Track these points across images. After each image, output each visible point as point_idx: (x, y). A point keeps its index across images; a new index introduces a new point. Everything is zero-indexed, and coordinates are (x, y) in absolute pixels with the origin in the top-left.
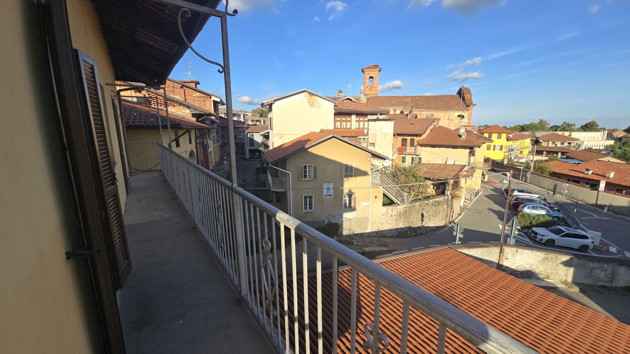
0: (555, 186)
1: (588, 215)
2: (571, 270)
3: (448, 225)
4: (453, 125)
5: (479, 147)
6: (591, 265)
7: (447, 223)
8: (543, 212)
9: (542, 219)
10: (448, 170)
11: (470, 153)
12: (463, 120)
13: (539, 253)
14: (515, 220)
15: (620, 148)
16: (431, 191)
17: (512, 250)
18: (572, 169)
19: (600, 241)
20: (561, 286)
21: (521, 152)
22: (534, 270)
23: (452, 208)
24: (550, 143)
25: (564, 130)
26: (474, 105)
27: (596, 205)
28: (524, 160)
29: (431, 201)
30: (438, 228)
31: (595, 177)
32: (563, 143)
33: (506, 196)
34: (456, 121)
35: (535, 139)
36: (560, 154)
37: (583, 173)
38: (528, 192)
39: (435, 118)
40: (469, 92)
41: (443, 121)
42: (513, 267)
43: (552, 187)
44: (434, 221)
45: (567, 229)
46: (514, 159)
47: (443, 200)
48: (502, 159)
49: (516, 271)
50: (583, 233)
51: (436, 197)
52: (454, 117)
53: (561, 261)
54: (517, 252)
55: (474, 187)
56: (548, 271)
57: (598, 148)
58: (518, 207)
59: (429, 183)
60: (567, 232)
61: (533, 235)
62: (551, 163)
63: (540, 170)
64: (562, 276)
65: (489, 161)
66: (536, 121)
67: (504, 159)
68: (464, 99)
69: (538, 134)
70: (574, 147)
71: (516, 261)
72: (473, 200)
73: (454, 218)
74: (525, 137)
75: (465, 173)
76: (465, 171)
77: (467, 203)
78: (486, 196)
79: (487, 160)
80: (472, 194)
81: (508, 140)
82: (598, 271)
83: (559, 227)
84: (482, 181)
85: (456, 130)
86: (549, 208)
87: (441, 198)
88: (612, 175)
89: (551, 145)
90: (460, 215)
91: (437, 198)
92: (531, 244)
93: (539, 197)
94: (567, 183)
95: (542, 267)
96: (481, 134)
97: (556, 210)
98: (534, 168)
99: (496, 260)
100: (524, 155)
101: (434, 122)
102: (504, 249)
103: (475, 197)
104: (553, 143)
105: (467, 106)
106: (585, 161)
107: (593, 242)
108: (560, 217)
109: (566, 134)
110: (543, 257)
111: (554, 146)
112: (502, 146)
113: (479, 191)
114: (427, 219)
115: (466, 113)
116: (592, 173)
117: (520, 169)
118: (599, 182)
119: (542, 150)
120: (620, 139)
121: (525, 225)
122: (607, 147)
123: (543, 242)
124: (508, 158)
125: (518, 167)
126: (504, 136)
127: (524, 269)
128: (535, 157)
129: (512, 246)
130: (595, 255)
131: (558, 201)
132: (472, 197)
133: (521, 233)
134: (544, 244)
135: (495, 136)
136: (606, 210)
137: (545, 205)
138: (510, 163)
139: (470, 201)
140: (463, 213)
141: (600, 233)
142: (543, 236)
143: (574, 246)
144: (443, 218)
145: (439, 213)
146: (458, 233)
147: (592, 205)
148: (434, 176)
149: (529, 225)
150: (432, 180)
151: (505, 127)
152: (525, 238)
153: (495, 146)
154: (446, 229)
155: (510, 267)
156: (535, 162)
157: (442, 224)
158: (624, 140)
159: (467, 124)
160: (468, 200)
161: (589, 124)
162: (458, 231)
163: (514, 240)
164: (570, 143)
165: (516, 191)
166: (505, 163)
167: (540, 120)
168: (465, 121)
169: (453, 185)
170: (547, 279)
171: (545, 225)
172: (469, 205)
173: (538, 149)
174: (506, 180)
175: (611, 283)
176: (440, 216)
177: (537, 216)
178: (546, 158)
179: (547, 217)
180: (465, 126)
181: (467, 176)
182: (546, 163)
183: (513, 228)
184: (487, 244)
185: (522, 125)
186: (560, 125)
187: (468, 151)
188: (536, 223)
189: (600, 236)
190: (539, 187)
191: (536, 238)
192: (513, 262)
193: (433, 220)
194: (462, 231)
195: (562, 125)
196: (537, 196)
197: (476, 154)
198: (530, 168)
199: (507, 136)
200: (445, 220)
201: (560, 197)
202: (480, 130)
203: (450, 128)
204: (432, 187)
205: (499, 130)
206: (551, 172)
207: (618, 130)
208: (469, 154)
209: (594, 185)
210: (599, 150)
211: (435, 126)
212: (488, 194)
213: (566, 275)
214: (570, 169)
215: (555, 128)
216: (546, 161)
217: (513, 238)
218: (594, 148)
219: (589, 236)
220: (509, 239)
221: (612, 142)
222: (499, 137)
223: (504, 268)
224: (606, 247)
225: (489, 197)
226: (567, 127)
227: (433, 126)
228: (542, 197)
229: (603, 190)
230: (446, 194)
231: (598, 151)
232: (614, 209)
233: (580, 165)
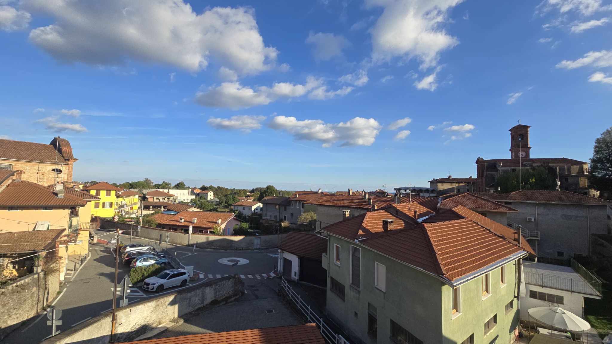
0: (161, 236)
1: (185, 254)
2: (177, 306)
3: (41, 314)
4: (45, 180)
5: (83, 206)
6: (189, 295)
7: (39, 311)
8: (153, 262)
9: (152, 269)
10: (37, 238)
11: (71, 213)
12: (60, 175)
13: (151, 303)
14: (126, 279)
15: (199, 201)
16: (10, 271)
17: (125, 312)
18: (172, 219)
19: (194, 273)
20: (170, 325)
21: (132, 208)
22: (148, 323)
23: (46, 288)
24: (155, 198)
25: (164, 188)
26: (75, 159)
27: (189, 245)
28: (134, 216)
29: (10, 287)
30: (24, 324)
31: (186, 224)
32: (164, 199)
33: (115, 256)
34: (50, 176)
35: (142, 195)
36: (162, 207)
37: (179, 221)
38: (139, 246)
39: (14, 170)
40: (67, 144)
41: (29, 174)
42: (128, 331)
43: (158, 237)
44: (18, 316)
45: (172, 271)
46: (125, 215)
47: (30, 281)
48: (113, 216)
49: (132, 332)
50: (182, 270)
51: (19, 279)
52: (47, 171)
53: (168, 303)
54: (131, 311)
55: (79, 253)
56: (160, 317)
57: (186, 201)
58: (130, 264)
59: (7, 261)
60: (171, 273)
61: (145, 286)
62: (156, 216)
63: (148, 223)
64: (170, 316)
65: (97, 221)
66: (143, 180)
67: (115, 216)
68: (60, 151)
69: (145, 191)
70: (172, 201)
71: (130, 322)
72: (78, 269)
73: (50, 300)
74: (134, 194)
75: (66, 238)
76: (65, 236)
77: (70, 274)
78: (95, 260)
79: (94, 219)
80: (77, 261)
81: (118, 196)
82: (194, 298)
83: (166, 271)
84: (90, 243)
85: (49, 186)
86: (157, 257)
87: (27, 280)
88: (195, 221)
89: (155, 200)
90: (59, 293)
91: (21, 280)
92: (145, 296)
93: (148, 248)
94: (169, 231)
95: (155, 315)
96: (87, 191)
97: (163, 257)
98: (143, 222)
99: (109, 332)
100: (134, 211)
101: (14, 175)
102: (117, 315)
103: (81, 265)
104: (157, 199)
105: (66, 160)
106: (180, 212)
107: (189, 276)
108: (166, 262)
109: (166, 191)
110: (154, 306)
111: (158, 201)
112: (112, 203)
113: (86, 257)
114: (4, 316)
115: (64, 168)
116: (184, 221)
117: (130, 225)
118: (188, 227)
119: (150, 205)
120: (198, 195)
121: (138, 279)
122: (192, 200)
123: (155, 290)
124: (118, 215)
125: (129, 223)
126: (113, 193)
127: (139, 326)
128: (143, 211)
129: (126, 307)
130: (191, 285)
131: (164, 248)
132: (77, 266)
133: (135, 289)
134: (156, 292)
135: (103, 193)
136: (195, 248)
137: (154, 254)
138: (121, 219)
139: (75, 270)
140: (65, 290)
141: (193, 267)
142: (154, 284)
143: (177, 284)
144: (33, 306)
145: (25, 301)
146: (54, 321)
147: (186, 246)
148: (14, 250)
149: (141, 278)
150: (9, 257)
151: (114, 185)
152: (139, 292)
153: (104, 203)
154: (38, 320)
155: (125, 332)
156: (144, 216)
157: (32, 314)
158: (200, 195)
159: (66, 180)
160: (71, 270)
161: (179, 184)
162: (54, 318)
163: (127, 300)
164: (168, 199)
165: (128, 247)
166: (116, 220)
167: (145, 179)
168: (63, 177)
169: (46, 257)
170: (160, 324)
171: (155, 273)
172: (73, 276)
173: (146, 205)
174: (114, 240)
175: (203, 303)
176: (27, 306)
177: (148, 267)
178: (153, 212)
179: (156, 265)
180: (63, 183)
181: (69, 241)
182: (153, 217)
183: (125, 288)
184: (96, 319)
185: (130, 182)
186: (161, 184)
187: (68, 211)
188: (147, 274)
189: (193, 268)
190: (149, 238)
191: (148, 288)
192: (127, 324)
193: (16, 314)
194: (60, 315)
195: (162, 184)
196: (147, 247)
197: (80, 214)
198: (140, 222)
199: (116, 193)
200: (35, 308)
201: (165, 244)
202: (86, 186)
203: (40, 184)
204: (11, 266)
205: (109, 187)
206: (157, 224)
207: (196, 188)
208: (70, 215)
209: (185, 230)
210: (187, 202)
211: (14, 180)
212: (97, 257)
213: (174, 313)
214: (170, 219)
215: (158, 186)
216: (153, 214)
217: (126, 298)
218: (184, 201)
219: (186, 271)
220: (121, 301)
221: (193, 197)
222: (108, 194)
223: (119, 336)
224: (198, 276)
225: (98, 260)
226: (166, 186)
227: (10, 181)
228: (152, 248)
229: (192, 233)
230: (35, 272)
231: (187, 204)
232: (199, 245)
233: (176, 216)
